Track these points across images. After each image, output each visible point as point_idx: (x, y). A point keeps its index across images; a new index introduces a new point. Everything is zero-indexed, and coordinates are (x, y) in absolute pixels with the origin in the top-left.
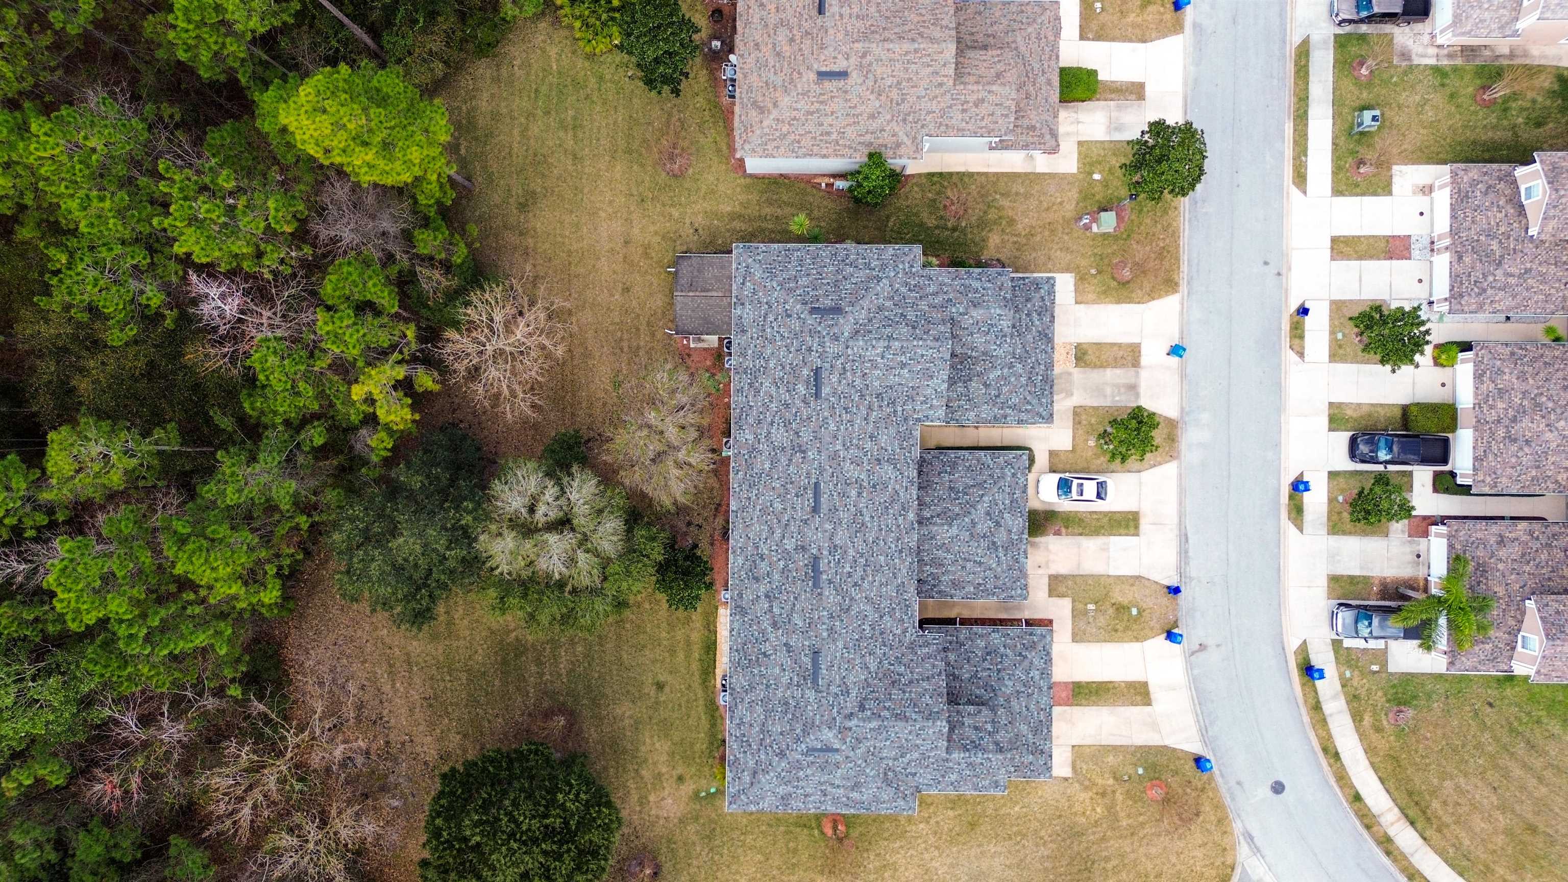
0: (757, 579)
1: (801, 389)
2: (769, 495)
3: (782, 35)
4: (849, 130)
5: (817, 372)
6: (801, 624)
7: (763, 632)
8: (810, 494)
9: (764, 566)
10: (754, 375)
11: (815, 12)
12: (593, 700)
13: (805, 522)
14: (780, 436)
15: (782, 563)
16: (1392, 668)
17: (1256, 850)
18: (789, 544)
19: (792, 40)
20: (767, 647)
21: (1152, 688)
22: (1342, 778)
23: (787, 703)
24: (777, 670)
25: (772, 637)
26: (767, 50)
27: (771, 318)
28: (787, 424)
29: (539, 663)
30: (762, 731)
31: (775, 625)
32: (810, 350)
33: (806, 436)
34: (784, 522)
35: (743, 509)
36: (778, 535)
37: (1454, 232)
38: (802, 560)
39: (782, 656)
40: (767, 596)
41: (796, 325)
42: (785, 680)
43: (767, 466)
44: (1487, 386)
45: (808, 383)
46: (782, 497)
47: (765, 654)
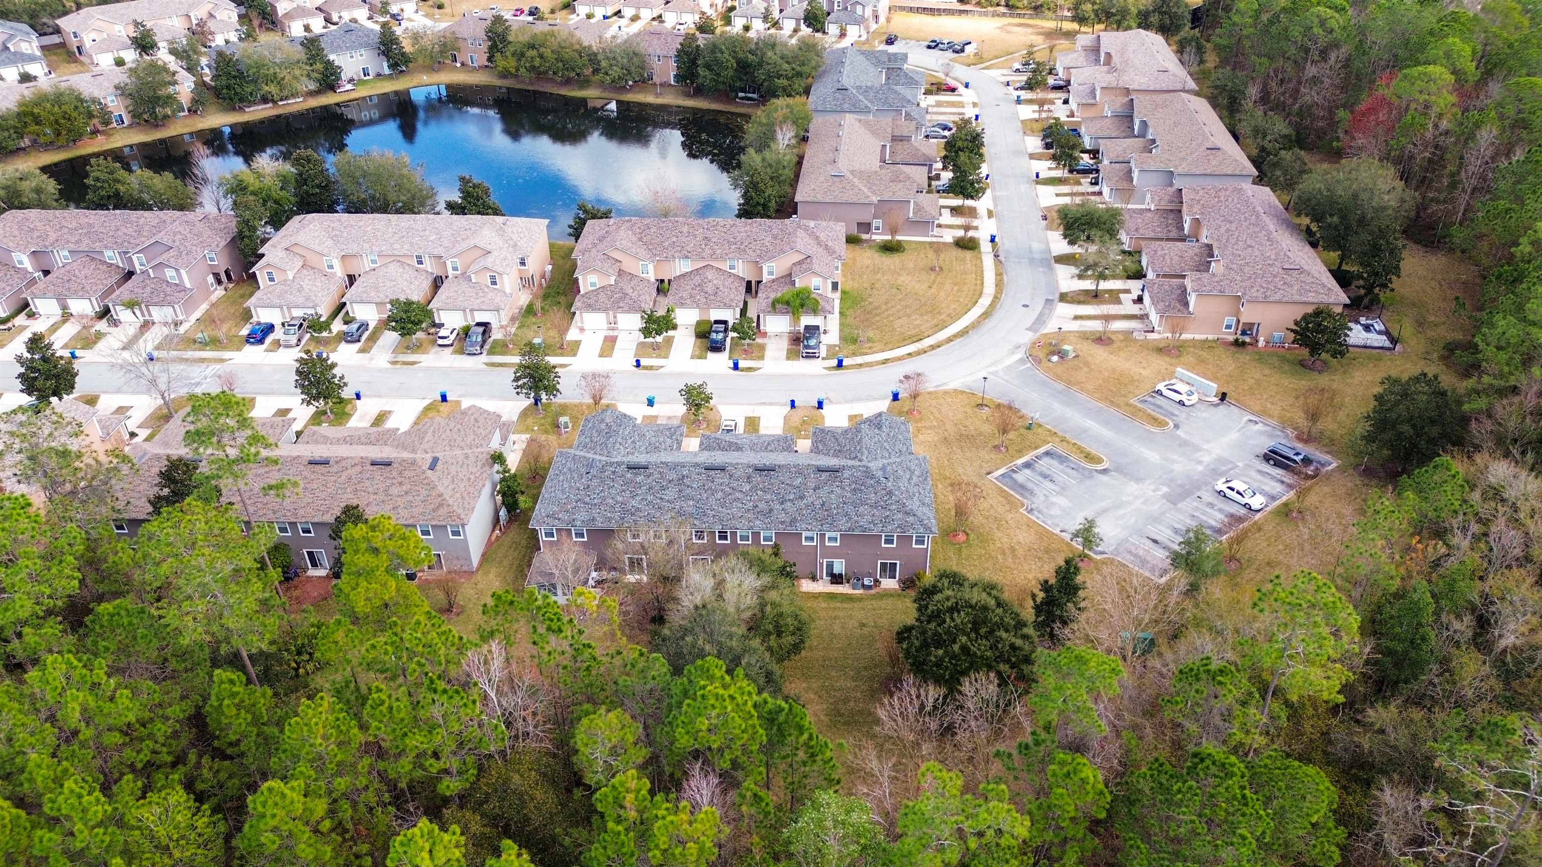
0: (771, 511)
1: (639, 479)
2: (712, 501)
3: (395, 491)
4: (471, 469)
5: (630, 468)
6: (800, 480)
7: (807, 506)
8: (712, 473)
9: (762, 506)
10: (625, 511)
11: (388, 468)
12: (876, 666)
13: (731, 476)
14: (671, 494)
15: (759, 493)
16: (837, 342)
17: (944, 384)
18: (747, 487)
19: (401, 484)
20: (818, 503)
21: (853, 413)
22: (899, 359)
23: (855, 490)
24: (833, 496)
25: (810, 500)
26: (400, 502)
27: (587, 499)
28: (663, 488)
29: (846, 700)
30: (876, 507)
31: (802, 498)
32: (614, 472)
33: (673, 476)
34: (730, 491)
35: (721, 520)
36: (739, 495)
37: (606, 310)
38: (757, 478)
39: (822, 493)
40: (782, 503)
41: (595, 482)
42: (838, 490)
43: (691, 503)
44: (688, 301)
45: (636, 474)
46: (714, 492)
47: (823, 505)
